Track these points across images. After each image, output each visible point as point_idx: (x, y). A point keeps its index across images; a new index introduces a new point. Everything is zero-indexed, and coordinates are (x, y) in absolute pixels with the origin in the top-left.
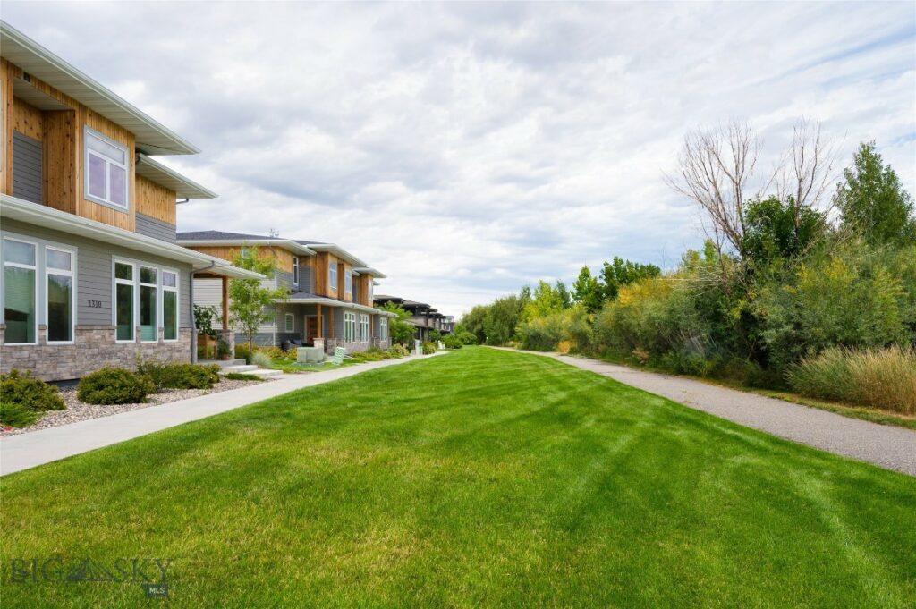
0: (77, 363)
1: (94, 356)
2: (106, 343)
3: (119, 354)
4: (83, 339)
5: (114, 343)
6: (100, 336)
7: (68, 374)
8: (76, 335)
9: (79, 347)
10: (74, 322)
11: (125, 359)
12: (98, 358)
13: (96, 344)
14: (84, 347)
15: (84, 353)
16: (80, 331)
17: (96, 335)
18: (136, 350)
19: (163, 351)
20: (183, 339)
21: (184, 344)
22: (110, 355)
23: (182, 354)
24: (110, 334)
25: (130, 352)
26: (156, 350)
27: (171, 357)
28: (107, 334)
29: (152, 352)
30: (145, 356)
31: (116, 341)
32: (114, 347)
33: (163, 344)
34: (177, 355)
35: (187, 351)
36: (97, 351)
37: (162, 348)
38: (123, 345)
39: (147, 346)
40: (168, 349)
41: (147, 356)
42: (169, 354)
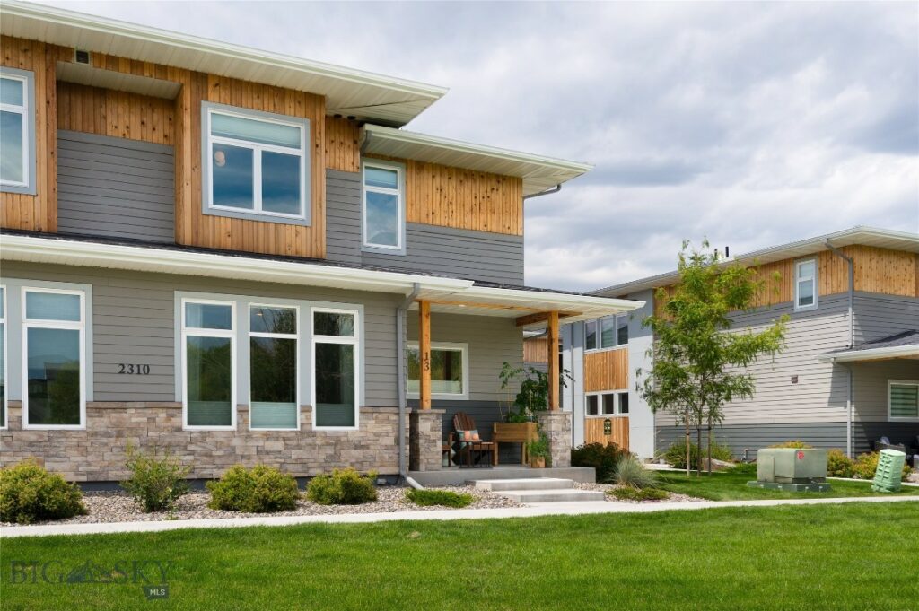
0: (90, 458)
2: (158, 428)
3: (191, 448)
4: (103, 423)
5: (180, 429)
6: (142, 419)
7: (72, 473)
8: (89, 416)
9: (95, 434)
10: (84, 395)
11: (208, 455)
12: (139, 452)
13: (134, 430)
14: (107, 435)
15: (106, 444)
16: (96, 409)
17: (133, 417)
18: (236, 442)
19: (313, 446)
20: (372, 425)
21: (377, 435)
22: (169, 449)
23: (371, 452)
24: (170, 417)
25: (218, 445)
26: (294, 443)
27: (335, 457)
28: (162, 415)
29: (279, 445)
30: (261, 452)
31: (186, 427)
32: (179, 437)
33: (313, 434)
34: (355, 453)
35: (387, 448)
36: (136, 441)
37: (309, 440)
38: (204, 435)
39: (267, 437)
40: (328, 444)
41: (268, 453)
42: (330, 451)
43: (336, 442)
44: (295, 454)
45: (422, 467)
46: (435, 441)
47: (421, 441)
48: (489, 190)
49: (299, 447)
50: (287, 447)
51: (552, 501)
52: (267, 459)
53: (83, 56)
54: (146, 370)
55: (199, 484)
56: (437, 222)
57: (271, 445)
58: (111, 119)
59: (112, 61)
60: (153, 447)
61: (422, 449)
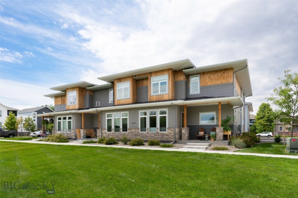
1: (132, 135)
2: (136, 132)
3: (140, 135)
4: (130, 131)
5: (139, 132)
6: (134, 131)
10: (128, 127)
11: (143, 136)
12: (134, 136)
13: (133, 132)
14: (130, 133)
16: (129, 129)
18: (147, 134)
19: (159, 135)
20: (169, 131)
21: (171, 133)
22: (138, 135)
23: (169, 136)
24: (138, 130)
25: (144, 135)
26: (156, 134)
27: (163, 137)
28: (137, 130)
29: (153, 135)
30: (150, 136)
31: (140, 132)
32: (139, 133)
33: (159, 133)
34: (166, 136)
35: (172, 136)
36: (133, 134)
37: (158, 134)
38: (142, 133)
39: (151, 133)
40: (161, 135)
41: (151, 136)
42: (162, 136)
43: (163, 134)
44: (156, 137)
45: (183, 140)
46: (185, 134)
47: (182, 134)
48: (223, 73)
49: (156, 135)
50: (154, 135)
51: (191, 148)
52: (151, 137)
53: (136, 76)
54: (135, 123)
55: (146, 141)
56: (208, 85)
57: (152, 135)
58: (144, 83)
59: (142, 74)
60: (136, 135)
61: (182, 136)
